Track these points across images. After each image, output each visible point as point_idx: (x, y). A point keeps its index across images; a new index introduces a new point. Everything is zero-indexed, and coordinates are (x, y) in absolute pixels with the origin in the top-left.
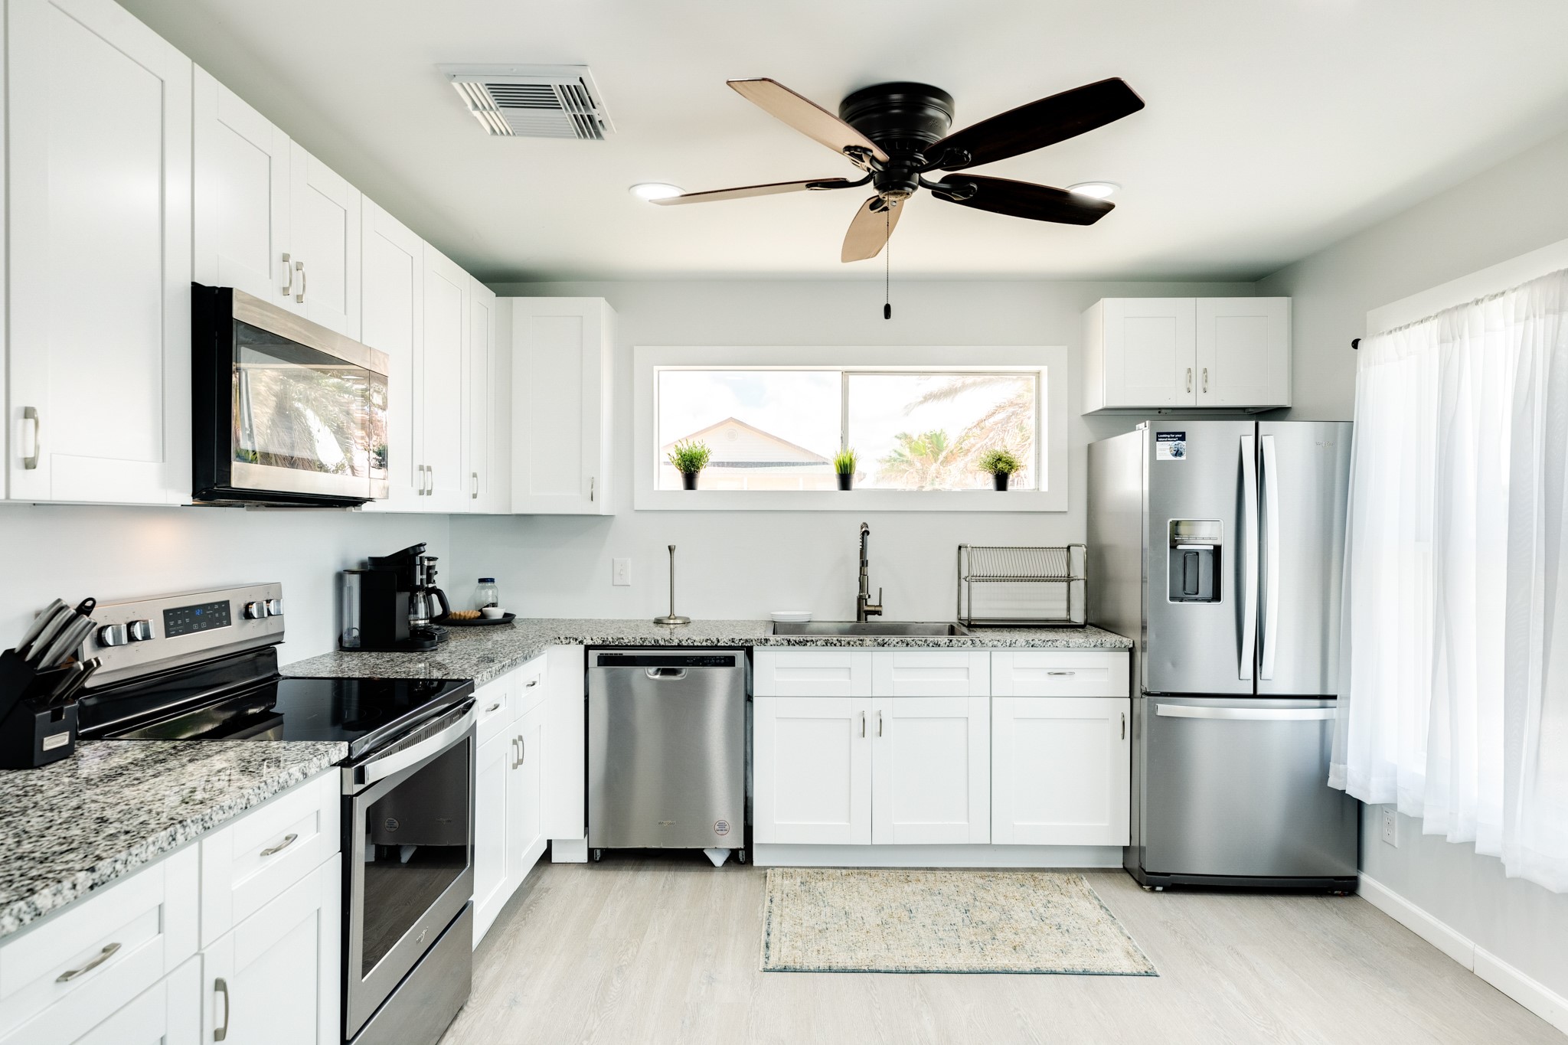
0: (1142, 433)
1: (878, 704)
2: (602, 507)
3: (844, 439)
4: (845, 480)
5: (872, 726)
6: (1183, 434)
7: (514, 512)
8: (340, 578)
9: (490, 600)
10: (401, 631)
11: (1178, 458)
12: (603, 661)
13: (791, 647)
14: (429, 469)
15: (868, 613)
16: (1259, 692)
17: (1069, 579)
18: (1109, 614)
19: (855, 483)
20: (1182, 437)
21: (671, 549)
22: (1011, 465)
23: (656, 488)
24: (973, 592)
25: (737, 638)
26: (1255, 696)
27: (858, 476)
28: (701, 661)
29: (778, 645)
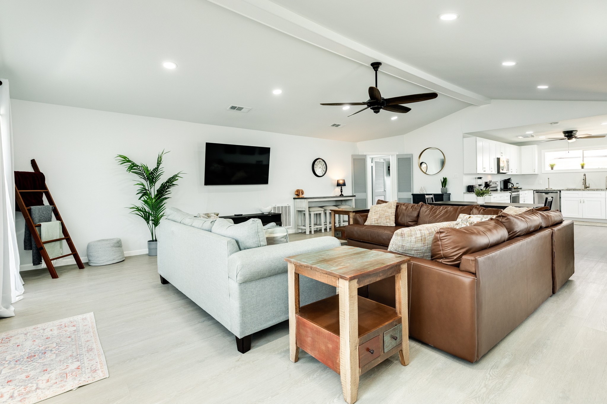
1: (583, 199)
2: (536, 173)
3: (583, 161)
4: (583, 167)
5: (582, 202)
7: (522, 174)
10: (508, 188)
12: (537, 192)
13: (567, 191)
15: (586, 187)
21: (548, 178)
23: (546, 170)
25: (558, 189)
27: (585, 167)
28: (552, 192)
29: (565, 190)
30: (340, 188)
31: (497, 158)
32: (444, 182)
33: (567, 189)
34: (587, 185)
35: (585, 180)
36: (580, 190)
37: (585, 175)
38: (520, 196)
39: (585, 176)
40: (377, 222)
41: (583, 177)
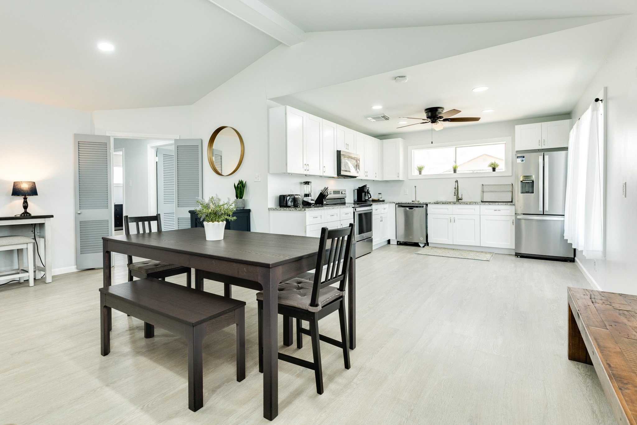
1: (454, 216)
2: (401, 179)
3: (455, 162)
4: (455, 171)
5: (452, 220)
6: (524, 156)
7: (384, 180)
8: (354, 190)
9: (381, 197)
10: (363, 200)
11: (523, 162)
12: (399, 206)
13: (435, 204)
14: (367, 172)
15: (459, 199)
16: (544, 214)
20: (524, 157)
21: (415, 187)
22: (497, 165)
23: (413, 174)
24: (484, 195)
25: (424, 202)
26: (543, 214)
27: (458, 170)
28: (417, 207)
29: (432, 203)
30: (22, 200)
31: (337, 151)
32: (240, 189)
33: (435, 201)
34: (460, 197)
35: (457, 189)
36: (450, 203)
37: (457, 181)
38: (374, 213)
39: (457, 183)
41: (454, 185)
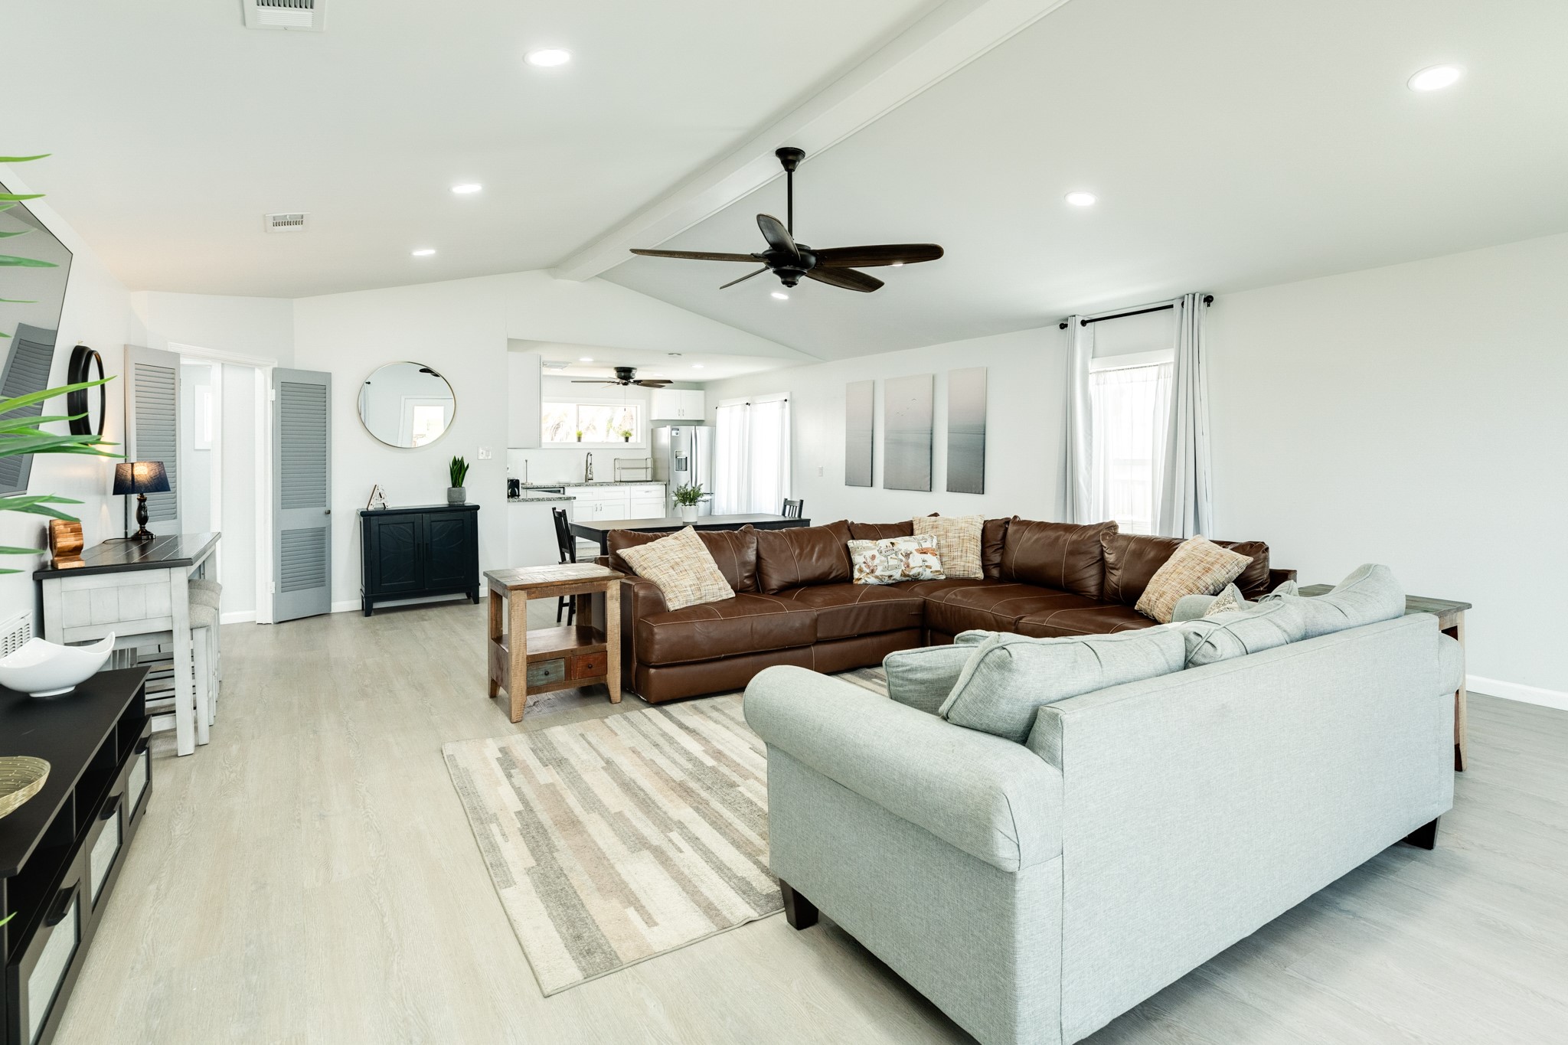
0: (668, 428)
1: (601, 502)
3: (578, 426)
4: (579, 439)
6: (678, 428)
11: (677, 434)
15: (589, 480)
17: (647, 468)
18: (658, 478)
19: (582, 440)
22: (630, 435)
24: (619, 472)
25: (561, 485)
29: (571, 486)
32: (459, 471)
36: (582, 484)
40: (698, 594)
